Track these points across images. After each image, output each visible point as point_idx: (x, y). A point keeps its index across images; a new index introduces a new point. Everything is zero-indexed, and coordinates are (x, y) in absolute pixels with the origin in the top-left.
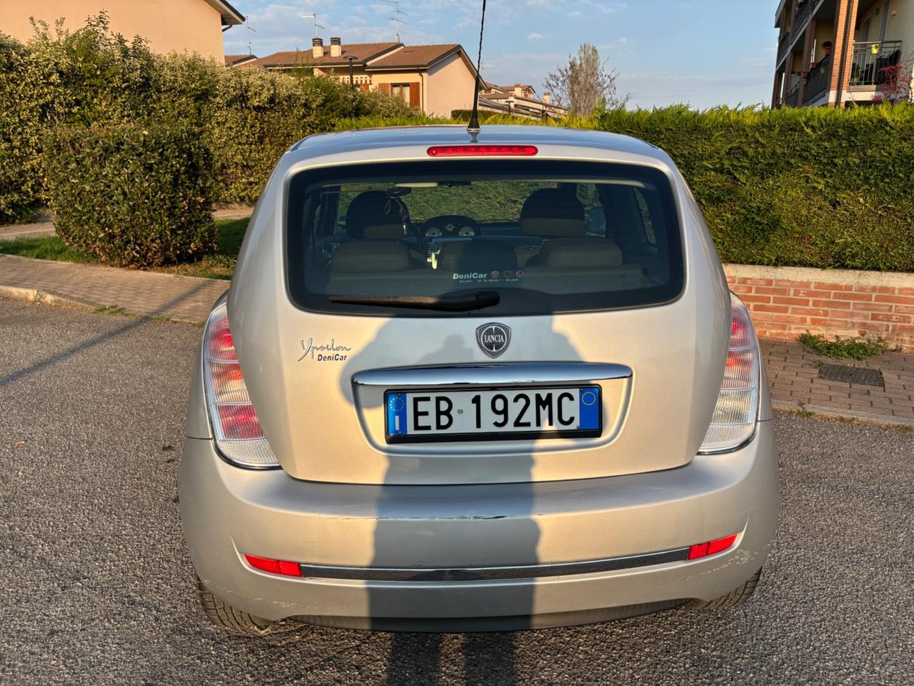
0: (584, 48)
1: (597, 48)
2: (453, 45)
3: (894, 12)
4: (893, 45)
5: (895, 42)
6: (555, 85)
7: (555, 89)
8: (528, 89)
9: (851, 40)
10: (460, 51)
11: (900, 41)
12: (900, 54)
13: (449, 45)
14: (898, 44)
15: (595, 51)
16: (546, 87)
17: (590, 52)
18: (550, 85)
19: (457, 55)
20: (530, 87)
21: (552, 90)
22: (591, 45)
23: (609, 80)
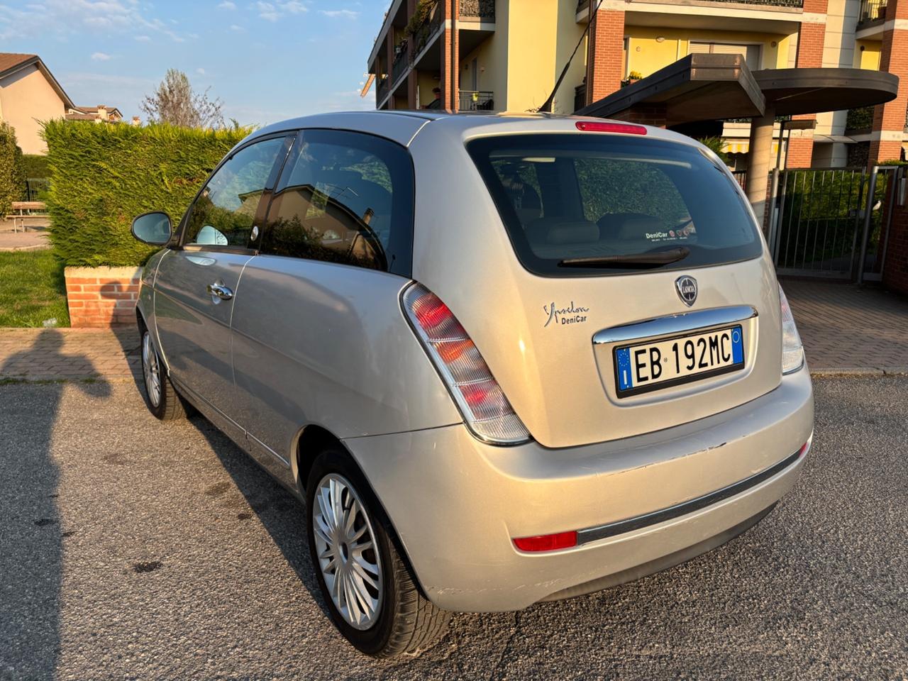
0: (172, 74)
1: (186, 76)
2: (28, 56)
3: (483, 69)
4: (487, 95)
5: (489, 93)
6: (154, 109)
7: (154, 114)
8: (114, 112)
9: (457, 89)
10: (38, 62)
11: (492, 93)
12: (493, 103)
13: (23, 55)
14: (491, 95)
15: (184, 78)
16: (145, 111)
17: (180, 78)
18: (148, 109)
19: (34, 67)
20: (116, 109)
21: (151, 114)
22: (179, 72)
23: (214, 109)
